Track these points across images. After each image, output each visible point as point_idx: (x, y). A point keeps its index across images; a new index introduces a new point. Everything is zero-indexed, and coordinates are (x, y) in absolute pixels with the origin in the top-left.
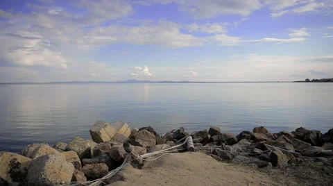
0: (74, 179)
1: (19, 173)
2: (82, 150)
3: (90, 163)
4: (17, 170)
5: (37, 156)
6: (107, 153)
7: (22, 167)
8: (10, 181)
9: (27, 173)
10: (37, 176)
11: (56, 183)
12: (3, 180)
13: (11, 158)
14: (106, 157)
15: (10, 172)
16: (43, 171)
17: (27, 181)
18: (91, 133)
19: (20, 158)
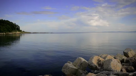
0: (121, 70)
1: (101, 64)
2: (121, 59)
3: (125, 65)
4: (100, 63)
5: (107, 59)
6: (132, 62)
7: (101, 62)
8: (97, 66)
9: (103, 65)
10: (108, 66)
11: (115, 71)
12: (95, 65)
13: (98, 58)
14: (132, 64)
15: (98, 63)
16: (110, 65)
17: (104, 67)
18: (124, 53)
19: (101, 59)
